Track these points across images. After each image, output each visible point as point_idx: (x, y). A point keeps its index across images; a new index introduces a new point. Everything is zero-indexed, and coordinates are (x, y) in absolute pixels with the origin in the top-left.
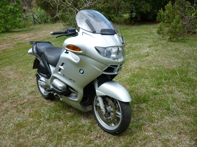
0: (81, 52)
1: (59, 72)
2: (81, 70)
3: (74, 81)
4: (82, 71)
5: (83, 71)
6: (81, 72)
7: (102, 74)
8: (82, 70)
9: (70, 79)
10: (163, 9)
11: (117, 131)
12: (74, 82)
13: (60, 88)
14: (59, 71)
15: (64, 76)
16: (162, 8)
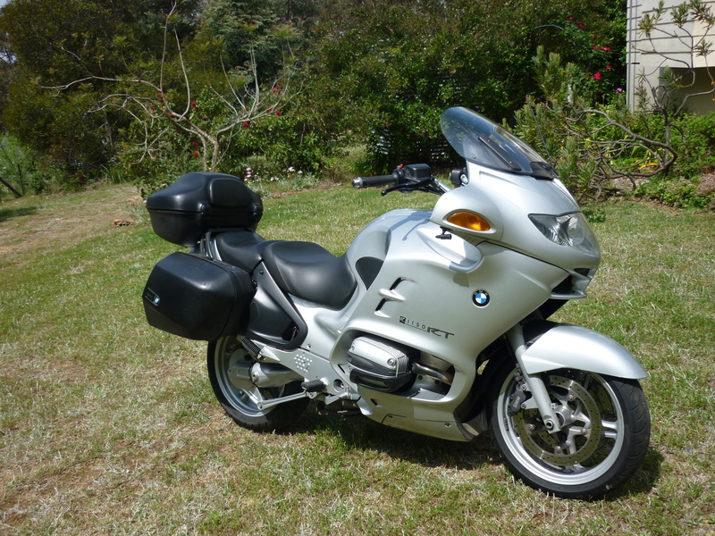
0: (491, 231)
1: (379, 313)
2: (478, 292)
3: (447, 334)
4: (483, 296)
5: (488, 297)
6: (479, 300)
7: (549, 300)
8: (484, 292)
9: (429, 329)
10: (507, 122)
11: (608, 483)
12: (446, 337)
13: (389, 367)
14: (377, 310)
15: (403, 321)
16: (504, 120)
